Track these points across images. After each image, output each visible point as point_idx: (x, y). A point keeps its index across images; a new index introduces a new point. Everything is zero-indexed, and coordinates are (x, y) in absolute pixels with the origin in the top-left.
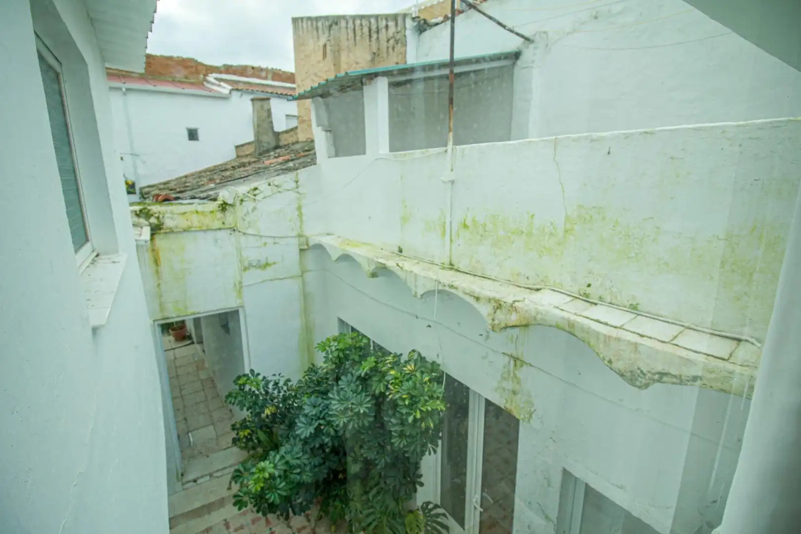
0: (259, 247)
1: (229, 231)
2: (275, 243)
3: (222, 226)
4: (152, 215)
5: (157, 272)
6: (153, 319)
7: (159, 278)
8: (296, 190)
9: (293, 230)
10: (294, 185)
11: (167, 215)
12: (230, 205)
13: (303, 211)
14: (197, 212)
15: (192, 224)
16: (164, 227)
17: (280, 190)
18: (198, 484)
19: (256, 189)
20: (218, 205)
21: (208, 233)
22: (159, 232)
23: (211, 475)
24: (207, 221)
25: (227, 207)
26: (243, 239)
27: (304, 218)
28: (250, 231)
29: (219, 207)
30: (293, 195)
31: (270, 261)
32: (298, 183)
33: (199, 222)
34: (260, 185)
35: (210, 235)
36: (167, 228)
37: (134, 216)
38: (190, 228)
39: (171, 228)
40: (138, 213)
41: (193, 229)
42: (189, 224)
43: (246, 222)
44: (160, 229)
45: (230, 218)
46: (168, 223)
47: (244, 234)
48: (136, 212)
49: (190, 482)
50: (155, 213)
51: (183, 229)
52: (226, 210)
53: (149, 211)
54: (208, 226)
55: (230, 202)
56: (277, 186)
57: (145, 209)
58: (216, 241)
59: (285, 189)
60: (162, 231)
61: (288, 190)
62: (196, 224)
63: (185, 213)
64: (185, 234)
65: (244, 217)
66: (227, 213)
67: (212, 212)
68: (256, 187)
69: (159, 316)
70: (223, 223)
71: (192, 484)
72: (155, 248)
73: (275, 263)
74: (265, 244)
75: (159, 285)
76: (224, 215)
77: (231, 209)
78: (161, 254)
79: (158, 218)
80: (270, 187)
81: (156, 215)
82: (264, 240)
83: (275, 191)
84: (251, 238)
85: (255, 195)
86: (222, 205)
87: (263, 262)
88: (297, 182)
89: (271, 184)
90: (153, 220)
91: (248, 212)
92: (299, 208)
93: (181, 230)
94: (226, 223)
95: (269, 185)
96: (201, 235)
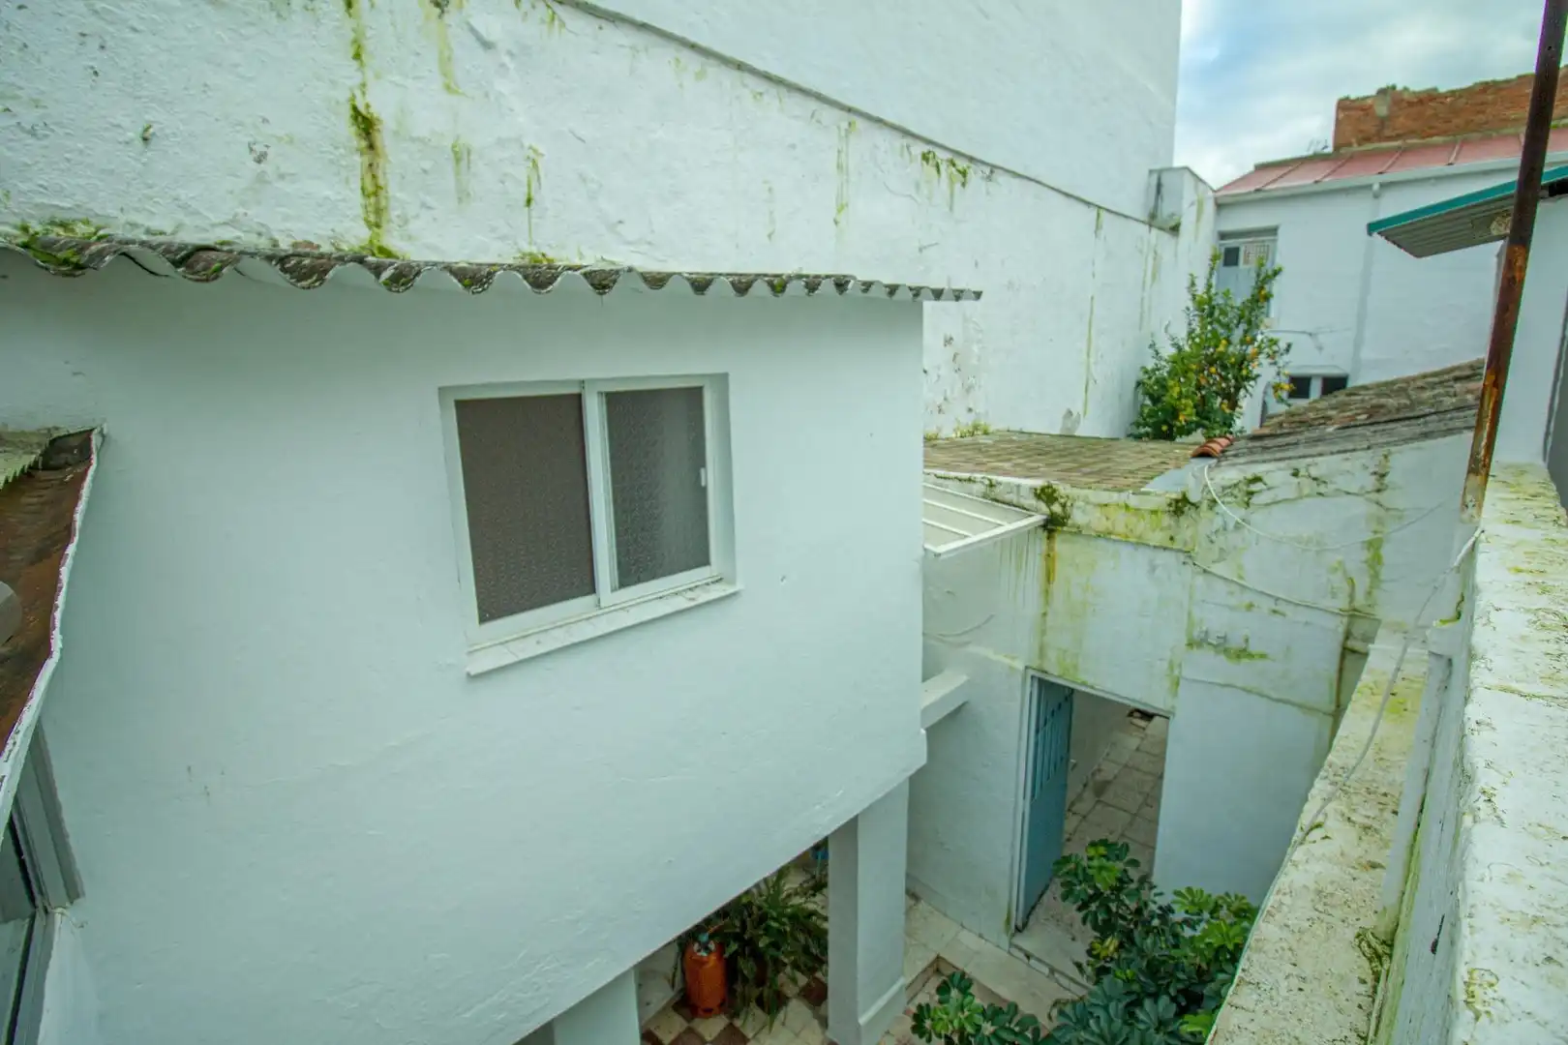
0: (1232, 608)
1: (1182, 557)
2: (1275, 612)
3: (1168, 544)
4: (1056, 499)
5: (1047, 592)
6: (1028, 664)
7: (1047, 603)
8: (1375, 496)
9: (1334, 595)
10: (1371, 482)
11: (1080, 503)
12: (1193, 504)
13: (1386, 551)
14: (1127, 507)
15: (1114, 528)
16: (1070, 522)
17: (1322, 489)
18: (1029, 965)
19: (1257, 479)
20: (1169, 501)
21: (1142, 550)
22: (1059, 528)
23: (1052, 971)
24: (1141, 526)
25: (1186, 509)
26: (1200, 580)
27: (1384, 573)
28: (1216, 569)
29: (1170, 505)
30: (1360, 507)
31: (1253, 648)
32: (1387, 480)
33: (1127, 526)
34: (1268, 472)
35: (1143, 556)
36: (1073, 526)
37: (1032, 495)
38: (1110, 533)
39: (1078, 528)
40: (1038, 492)
41: (1113, 537)
42: (1109, 524)
43: (1216, 548)
44: (1064, 524)
45: (1188, 529)
46: (1078, 517)
47: (1205, 571)
48: (1036, 490)
49: (1021, 949)
50: (1062, 497)
51: (1097, 532)
52: (1183, 512)
53: (1054, 491)
54: (1140, 537)
55: (1193, 498)
56: (1315, 479)
57: (1049, 487)
58: (1153, 568)
59: (1338, 490)
60: (1065, 529)
61: (1348, 493)
62: (1120, 528)
63: (1106, 505)
64: (1101, 543)
65: (1214, 538)
66: (1184, 521)
67: (1154, 512)
68: (1259, 475)
69: (1035, 664)
70: (1172, 539)
71: (1021, 955)
72: (1051, 554)
73: (1263, 656)
74: (1250, 606)
75: (1045, 614)
76: (1178, 522)
77: (1193, 512)
78: (1058, 566)
79: (1064, 506)
80: (1295, 480)
81: (1062, 501)
82: (1247, 598)
83: (1306, 491)
84: (1220, 585)
85: (1251, 494)
86: (1177, 501)
87: (1236, 643)
88: (1383, 476)
89: (1302, 472)
90: (1057, 508)
91: (1225, 529)
92: (1374, 545)
93: (1093, 534)
94: (1177, 537)
95: (1296, 474)
96: (1125, 551)
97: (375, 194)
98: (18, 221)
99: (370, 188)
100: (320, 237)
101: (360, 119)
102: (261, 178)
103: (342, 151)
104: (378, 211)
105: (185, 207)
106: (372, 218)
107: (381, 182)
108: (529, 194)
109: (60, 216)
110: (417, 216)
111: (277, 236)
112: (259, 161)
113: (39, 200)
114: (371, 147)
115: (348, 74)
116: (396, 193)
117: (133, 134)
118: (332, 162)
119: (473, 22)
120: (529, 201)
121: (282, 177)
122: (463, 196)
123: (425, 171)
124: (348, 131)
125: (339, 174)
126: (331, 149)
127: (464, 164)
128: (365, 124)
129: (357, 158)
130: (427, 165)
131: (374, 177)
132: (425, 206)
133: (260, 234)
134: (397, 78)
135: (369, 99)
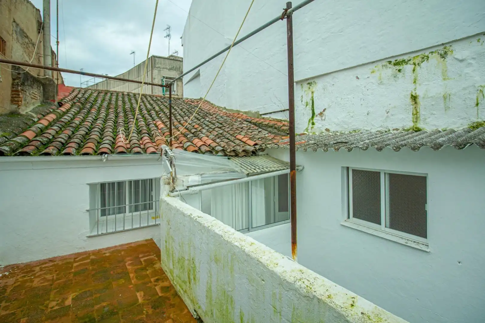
97: (416, 114)
98: (349, 131)
99: (415, 113)
100: (399, 127)
101: (413, 97)
102: (387, 117)
103: (408, 106)
104: (417, 118)
105: (373, 125)
106: (415, 120)
107: (418, 111)
108: (477, 102)
109: (354, 129)
110: (429, 118)
111: (390, 128)
112: (387, 113)
113: (352, 127)
114: (416, 103)
115: (411, 87)
116: (422, 112)
117: (366, 114)
118: (405, 109)
119: (456, 57)
120: (477, 104)
121: (392, 115)
122: (447, 108)
123: (433, 105)
124: (409, 100)
125: (406, 111)
126: (405, 106)
127: (447, 100)
128: (414, 98)
129: (412, 107)
130: (433, 103)
131: (416, 110)
132: (432, 114)
133: (386, 128)
134: (426, 83)
135: (416, 92)
